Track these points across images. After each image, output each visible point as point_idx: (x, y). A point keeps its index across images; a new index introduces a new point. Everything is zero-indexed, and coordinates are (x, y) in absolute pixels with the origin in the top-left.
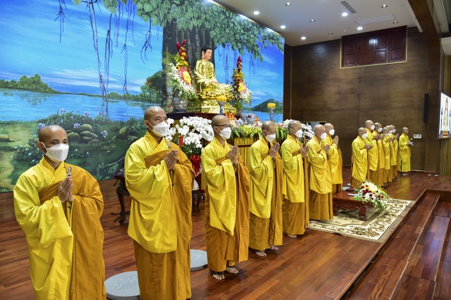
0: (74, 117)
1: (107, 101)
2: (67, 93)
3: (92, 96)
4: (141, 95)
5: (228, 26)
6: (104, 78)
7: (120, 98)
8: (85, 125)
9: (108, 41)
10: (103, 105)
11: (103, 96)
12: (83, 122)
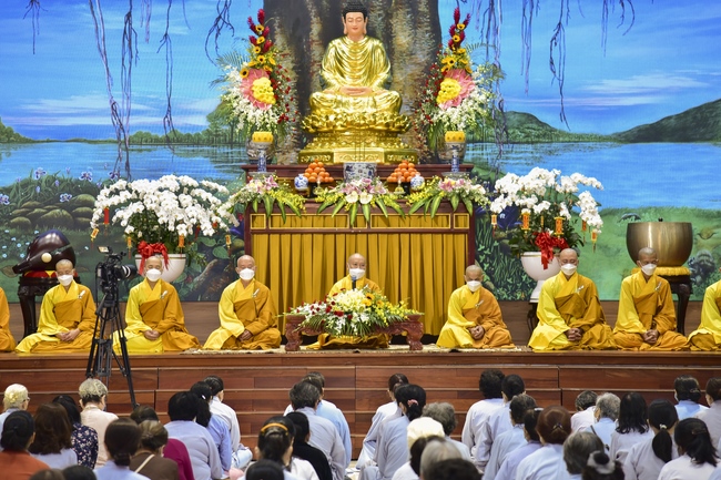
0: (61, 182)
1: (127, 150)
2: (48, 141)
3: (95, 142)
4: (208, 132)
6: (121, 106)
7: (157, 141)
8: (82, 197)
9: (128, 34)
10: (120, 158)
11: (118, 142)
12: (77, 192)
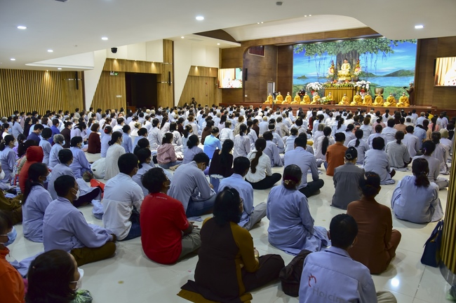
5: (368, 45)
6: (318, 74)
9: (319, 64)
